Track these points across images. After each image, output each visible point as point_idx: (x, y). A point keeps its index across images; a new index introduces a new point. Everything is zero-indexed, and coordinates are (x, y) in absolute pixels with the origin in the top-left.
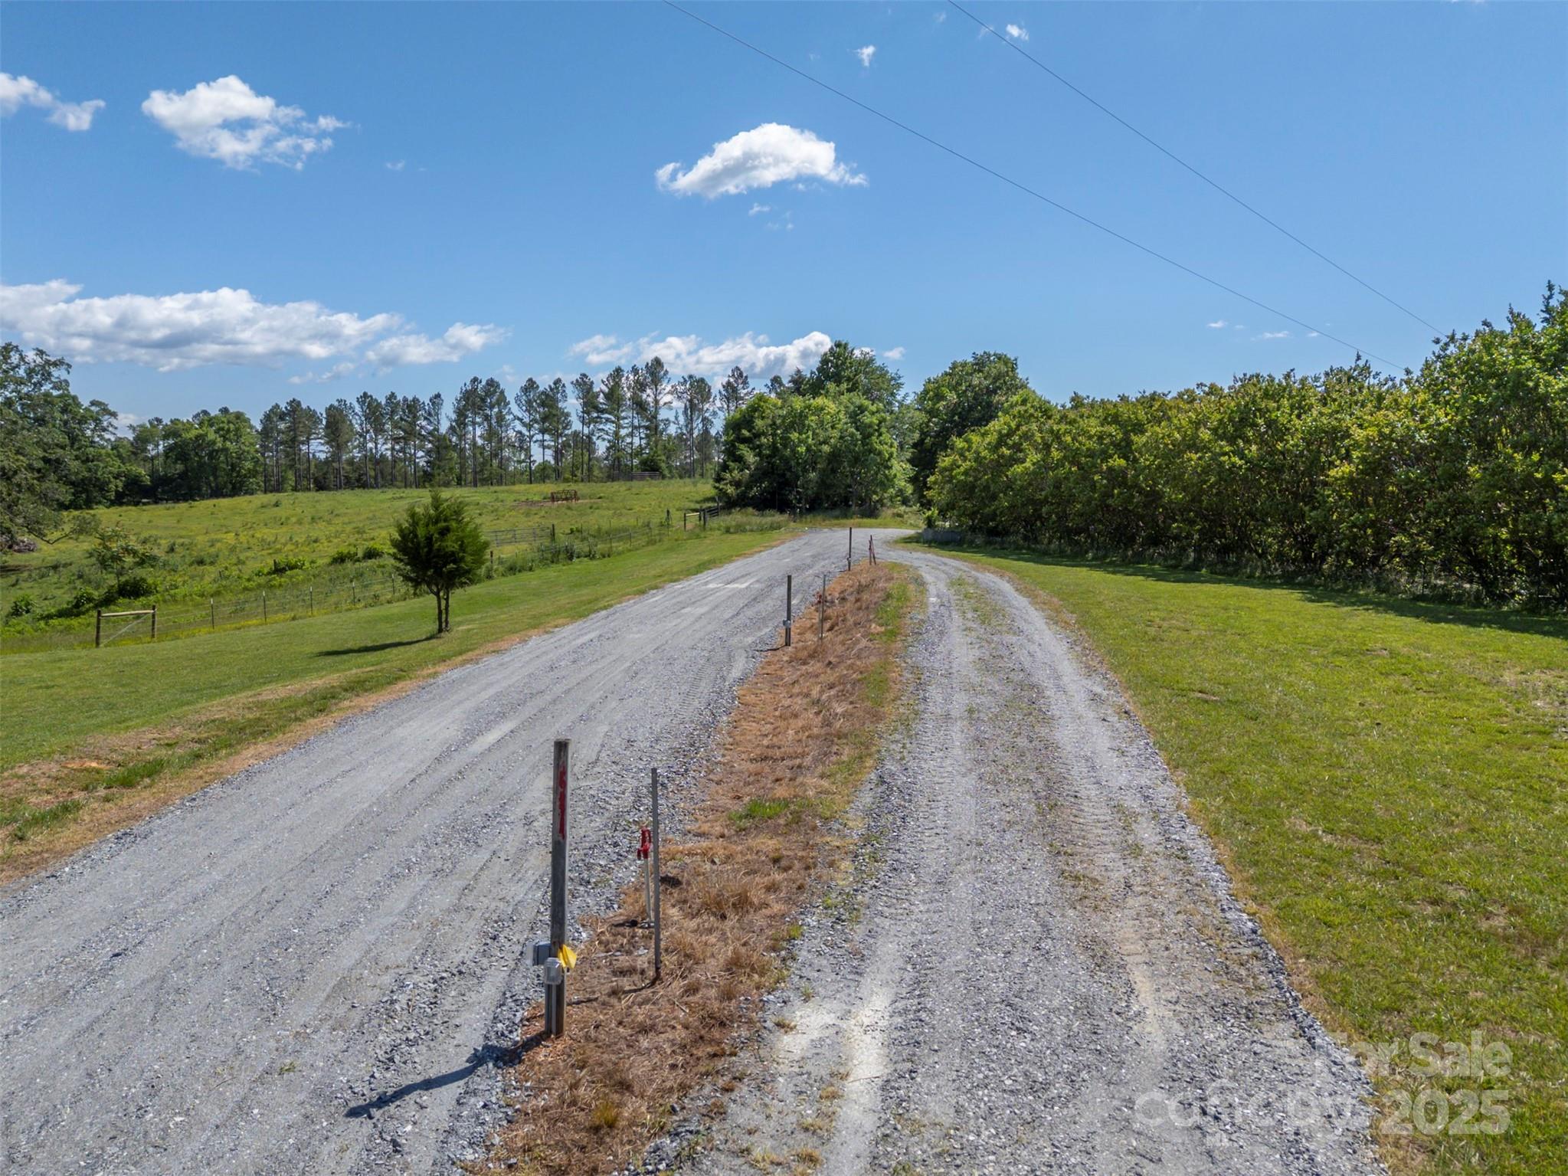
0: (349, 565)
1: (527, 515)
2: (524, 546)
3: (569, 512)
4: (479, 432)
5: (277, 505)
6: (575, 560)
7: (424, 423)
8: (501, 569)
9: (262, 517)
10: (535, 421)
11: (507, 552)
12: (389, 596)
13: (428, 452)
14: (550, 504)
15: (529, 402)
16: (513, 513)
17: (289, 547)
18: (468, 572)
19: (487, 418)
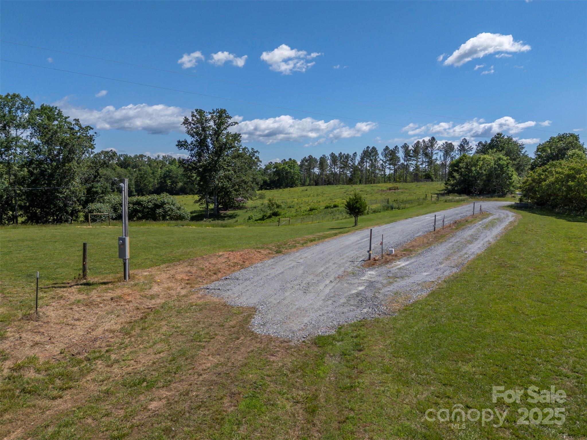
0: (329, 209)
1: (381, 195)
2: (379, 205)
3: (395, 194)
4: (368, 165)
5: (306, 190)
6: (394, 210)
7: (350, 162)
8: (371, 211)
9: (303, 194)
10: (387, 160)
11: (374, 207)
12: (341, 218)
13: (351, 172)
14: (388, 191)
15: (386, 154)
16: (377, 194)
17: (312, 204)
18: (362, 212)
19: (371, 160)
